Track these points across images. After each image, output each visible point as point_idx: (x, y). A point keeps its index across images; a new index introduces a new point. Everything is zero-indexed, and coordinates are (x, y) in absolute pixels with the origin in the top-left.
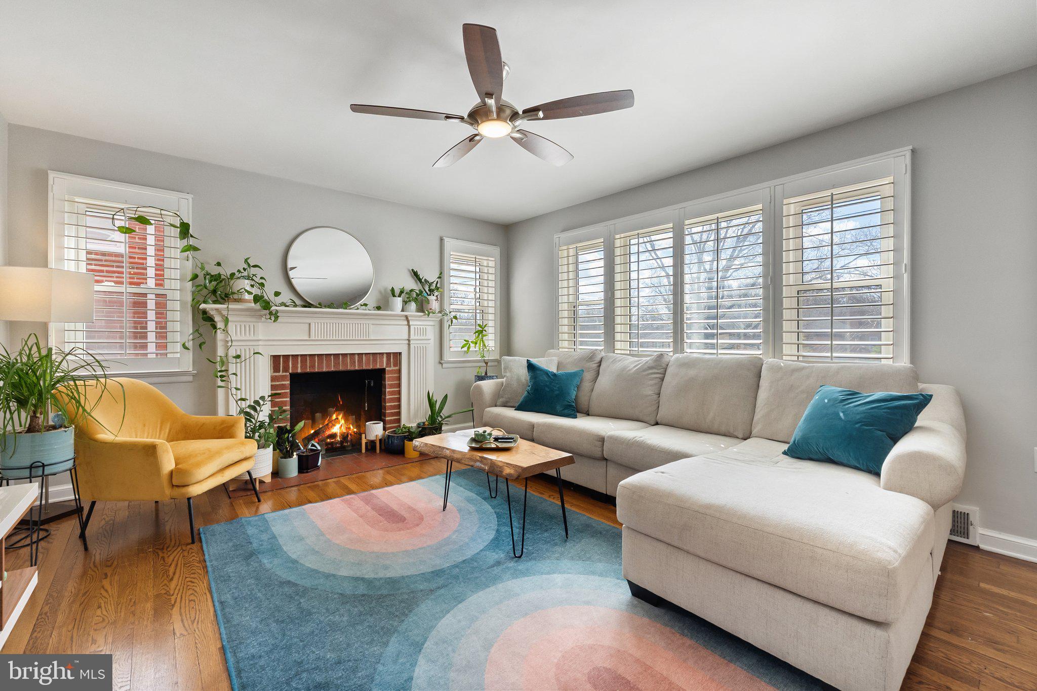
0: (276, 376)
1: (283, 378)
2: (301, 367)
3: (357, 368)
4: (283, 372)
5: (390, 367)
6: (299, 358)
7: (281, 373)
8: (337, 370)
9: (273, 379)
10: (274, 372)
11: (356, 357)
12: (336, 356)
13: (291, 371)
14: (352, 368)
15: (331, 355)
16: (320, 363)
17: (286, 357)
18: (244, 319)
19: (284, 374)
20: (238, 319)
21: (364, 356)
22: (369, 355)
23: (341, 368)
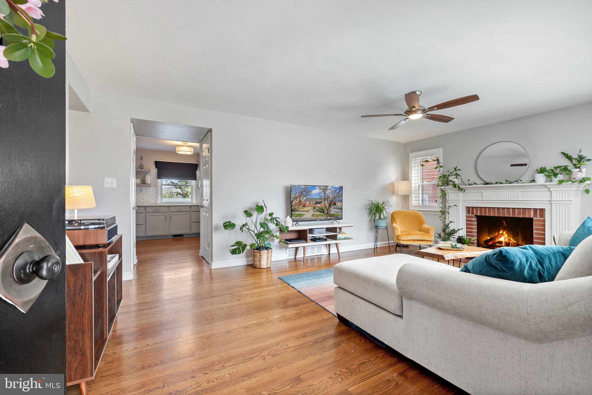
0: (469, 216)
1: (472, 217)
2: (480, 213)
3: (511, 216)
4: (471, 214)
5: (537, 217)
6: (479, 208)
7: (470, 215)
8: (499, 216)
9: (467, 217)
10: (468, 214)
11: (511, 210)
12: (499, 209)
13: (475, 214)
14: (508, 216)
15: (495, 208)
16: (489, 211)
17: (473, 208)
18: (452, 192)
19: (472, 215)
20: (451, 192)
21: (516, 209)
22: (520, 209)
23: (501, 215)
